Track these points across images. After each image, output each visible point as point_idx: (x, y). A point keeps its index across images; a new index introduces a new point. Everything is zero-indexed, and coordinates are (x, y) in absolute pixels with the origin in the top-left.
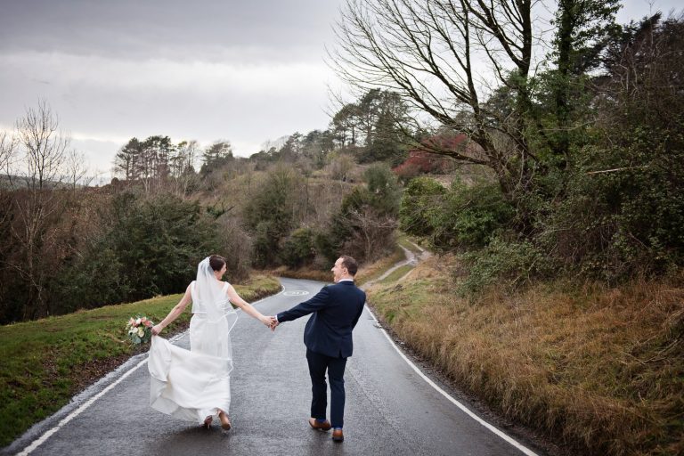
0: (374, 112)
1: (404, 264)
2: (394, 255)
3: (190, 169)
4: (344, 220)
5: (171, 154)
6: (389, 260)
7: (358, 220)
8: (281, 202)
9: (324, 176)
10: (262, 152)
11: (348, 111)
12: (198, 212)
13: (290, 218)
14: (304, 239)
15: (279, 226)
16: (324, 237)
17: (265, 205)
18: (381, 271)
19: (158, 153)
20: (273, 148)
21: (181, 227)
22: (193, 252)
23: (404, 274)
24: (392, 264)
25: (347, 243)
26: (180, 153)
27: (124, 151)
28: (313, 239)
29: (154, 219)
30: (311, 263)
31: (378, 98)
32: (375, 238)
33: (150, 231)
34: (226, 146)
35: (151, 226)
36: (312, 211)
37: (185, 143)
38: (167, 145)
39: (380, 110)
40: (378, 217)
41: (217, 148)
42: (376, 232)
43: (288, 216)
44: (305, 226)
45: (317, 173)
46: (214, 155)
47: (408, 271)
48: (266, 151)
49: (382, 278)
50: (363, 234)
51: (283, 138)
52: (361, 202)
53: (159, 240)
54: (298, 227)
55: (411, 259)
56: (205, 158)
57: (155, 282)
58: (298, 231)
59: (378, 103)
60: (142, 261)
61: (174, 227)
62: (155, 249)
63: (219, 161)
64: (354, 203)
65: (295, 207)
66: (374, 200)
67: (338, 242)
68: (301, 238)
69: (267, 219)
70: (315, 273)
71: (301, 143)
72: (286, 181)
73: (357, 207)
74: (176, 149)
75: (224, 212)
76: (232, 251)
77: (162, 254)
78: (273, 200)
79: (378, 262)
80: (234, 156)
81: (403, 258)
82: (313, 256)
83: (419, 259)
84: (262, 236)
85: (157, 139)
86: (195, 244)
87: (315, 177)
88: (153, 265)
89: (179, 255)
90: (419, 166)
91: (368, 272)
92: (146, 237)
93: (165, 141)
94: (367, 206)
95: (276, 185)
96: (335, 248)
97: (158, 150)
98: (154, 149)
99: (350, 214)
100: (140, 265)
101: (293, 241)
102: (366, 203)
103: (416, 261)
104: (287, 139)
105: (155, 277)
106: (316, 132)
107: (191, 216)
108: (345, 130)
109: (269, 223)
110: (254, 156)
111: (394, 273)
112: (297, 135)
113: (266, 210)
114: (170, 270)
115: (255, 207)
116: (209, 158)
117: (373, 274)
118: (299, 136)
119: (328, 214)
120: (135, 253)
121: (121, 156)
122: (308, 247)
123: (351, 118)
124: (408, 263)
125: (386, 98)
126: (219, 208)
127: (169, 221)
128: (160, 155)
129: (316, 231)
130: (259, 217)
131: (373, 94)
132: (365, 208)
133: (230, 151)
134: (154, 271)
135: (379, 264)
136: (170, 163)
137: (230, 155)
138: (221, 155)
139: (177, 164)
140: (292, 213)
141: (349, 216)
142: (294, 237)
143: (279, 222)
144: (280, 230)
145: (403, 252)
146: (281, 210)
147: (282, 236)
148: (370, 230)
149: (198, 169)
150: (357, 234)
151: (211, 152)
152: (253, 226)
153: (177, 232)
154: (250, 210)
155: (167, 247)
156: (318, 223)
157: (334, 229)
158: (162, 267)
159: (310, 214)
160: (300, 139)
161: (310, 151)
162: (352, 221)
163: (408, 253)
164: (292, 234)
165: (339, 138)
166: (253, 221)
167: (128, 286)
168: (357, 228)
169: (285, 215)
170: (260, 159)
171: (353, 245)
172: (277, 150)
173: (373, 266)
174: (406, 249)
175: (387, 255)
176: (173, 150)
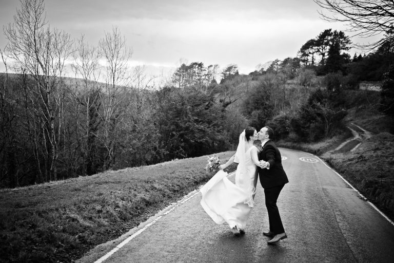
0: (327, 44)
1: (352, 140)
2: (345, 133)
3: (214, 81)
4: (310, 109)
5: (203, 73)
6: (341, 136)
7: (320, 109)
8: (268, 99)
9: (294, 84)
10: (256, 72)
11: (310, 44)
12: (212, 101)
13: (273, 109)
14: (282, 121)
15: (266, 113)
16: (296, 120)
17: (257, 100)
18: (337, 144)
19: (197, 72)
20: (262, 69)
21: (200, 111)
22: (208, 128)
23: (354, 147)
24: (344, 140)
25: (311, 125)
26: (209, 72)
27: (178, 71)
28: (288, 122)
29: (183, 105)
30: (286, 137)
31: (330, 35)
32: (332, 121)
33: (179, 113)
34: (235, 68)
35: (181, 110)
36: (288, 104)
37: (211, 66)
38: (202, 67)
39: (331, 43)
40: (334, 107)
41: (229, 69)
42: (332, 117)
43: (272, 107)
44: (283, 113)
45: (289, 81)
46: (228, 73)
47: (356, 145)
48: (258, 71)
49: (338, 149)
50: (323, 119)
51: (268, 62)
52: (322, 97)
53: (185, 119)
54: (278, 114)
55: (357, 137)
56: (222, 75)
57: (182, 147)
58: (278, 116)
59: (329, 38)
60: (174, 133)
61: (196, 111)
62: (182, 125)
63: (231, 76)
64: (317, 98)
65: (276, 102)
66: (331, 96)
67: (305, 124)
68: (280, 121)
69: (258, 109)
70: (289, 144)
71: (279, 65)
72: (271, 85)
73: (319, 100)
74: (206, 69)
75: (230, 103)
76: (235, 128)
77: (187, 128)
78: (262, 97)
79: (334, 137)
80: (240, 73)
81: (351, 135)
82: (288, 133)
83: (362, 136)
84: (255, 120)
85: (196, 64)
86: (209, 122)
87: (289, 84)
88: (182, 136)
89: (199, 130)
90: (359, 76)
91: (328, 144)
92: (177, 117)
93: (200, 65)
94: (326, 100)
95: (265, 88)
96: (303, 127)
97: (196, 70)
98: (194, 69)
99: (314, 105)
100: (173, 135)
101: (274, 123)
102: (326, 98)
103: (360, 138)
104: (271, 63)
105: (183, 144)
106: (289, 58)
107: (207, 103)
108: (308, 55)
109: (259, 111)
110: (251, 74)
111: (346, 145)
112: (277, 61)
113: (257, 103)
114: (193, 139)
115: (251, 102)
116: (225, 74)
117: (331, 146)
118: (278, 61)
119: (299, 105)
120: (170, 127)
121: (176, 74)
122: (284, 127)
123: (312, 48)
124: (355, 139)
125: (335, 35)
126: (227, 100)
127: (192, 106)
128: (198, 73)
129: (291, 116)
130: (253, 108)
131: (327, 33)
132: (325, 101)
133: (237, 71)
134: (182, 140)
135: (335, 139)
136: (203, 77)
137: (237, 73)
138: (232, 73)
139: (207, 78)
140: (274, 105)
141: (314, 107)
142: (276, 120)
143: (266, 111)
144: (267, 116)
145: (351, 131)
146: (267, 103)
147: (268, 120)
148: (328, 116)
149: (219, 82)
150: (319, 119)
151: (226, 71)
152: (250, 113)
153: (198, 114)
154: (247, 103)
155: (190, 124)
156: (292, 111)
157: (303, 115)
158: (187, 138)
159: (286, 106)
160: (279, 63)
161: (286, 69)
162: (316, 110)
163: (354, 132)
164: (274, 118)
165: (304, 61)
166: (249, 110)
167: (163, 150)
168: (319, 115)
169: (270, 107)
170: (254, 75)
171: (316, 126)
172: (265, 70)
173: (331, 140)
174: (352, 130)
175: (340, 133)
176: (205, 70)
